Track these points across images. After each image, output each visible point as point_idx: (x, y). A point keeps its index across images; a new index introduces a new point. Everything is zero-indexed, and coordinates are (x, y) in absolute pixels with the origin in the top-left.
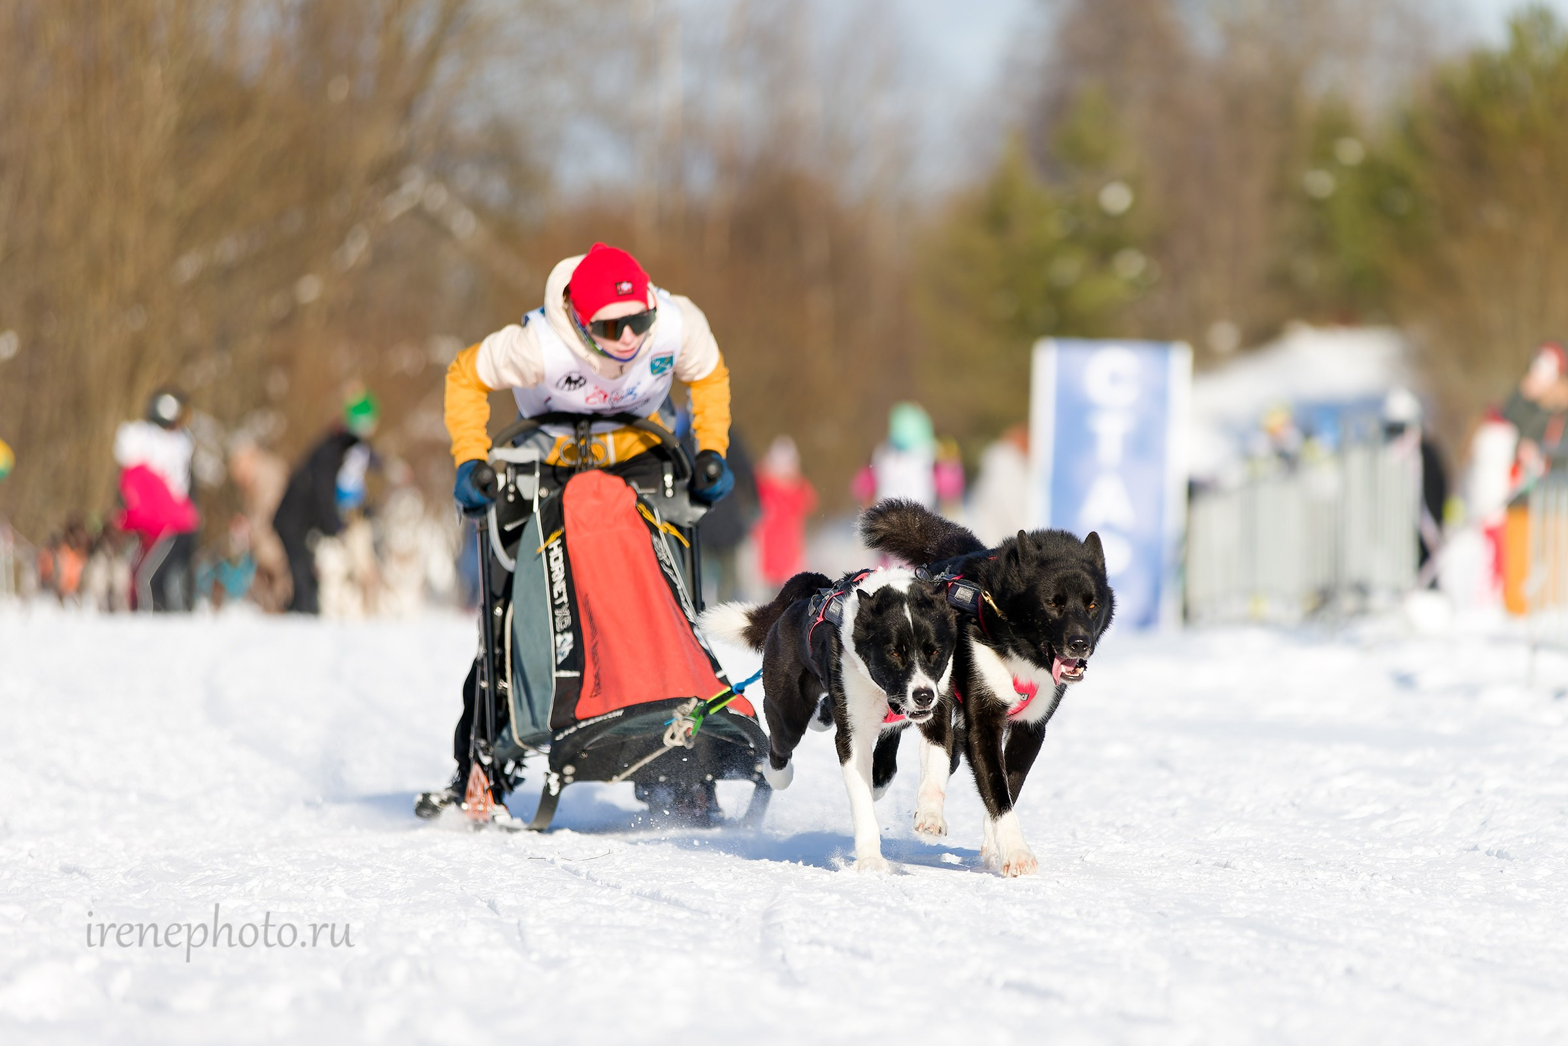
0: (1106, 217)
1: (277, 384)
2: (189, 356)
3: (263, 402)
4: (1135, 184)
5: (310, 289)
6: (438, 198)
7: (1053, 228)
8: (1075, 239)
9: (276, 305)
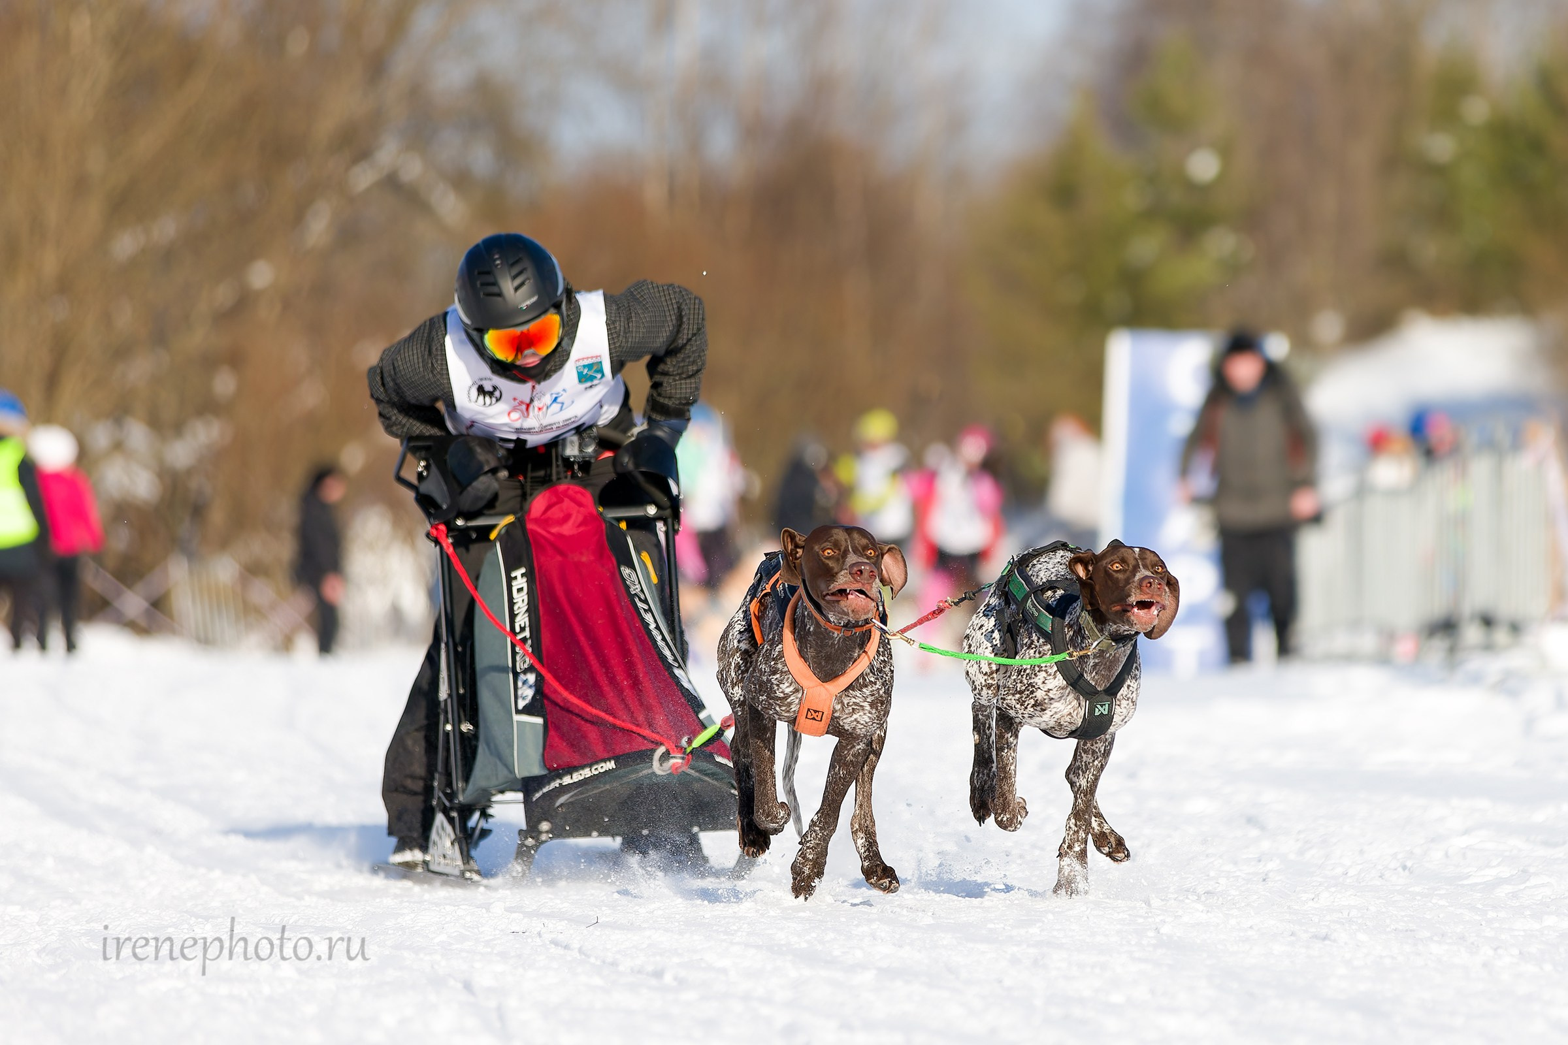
0: (1193, 187)
1: (224, 384)
2: (121, 352)
3: (208, 407)
4: (1226, 152)
5: (261, 275)
6: (413, 169)
7: (1132, 199)
8: (1152, 214)
9: (223, 294)
